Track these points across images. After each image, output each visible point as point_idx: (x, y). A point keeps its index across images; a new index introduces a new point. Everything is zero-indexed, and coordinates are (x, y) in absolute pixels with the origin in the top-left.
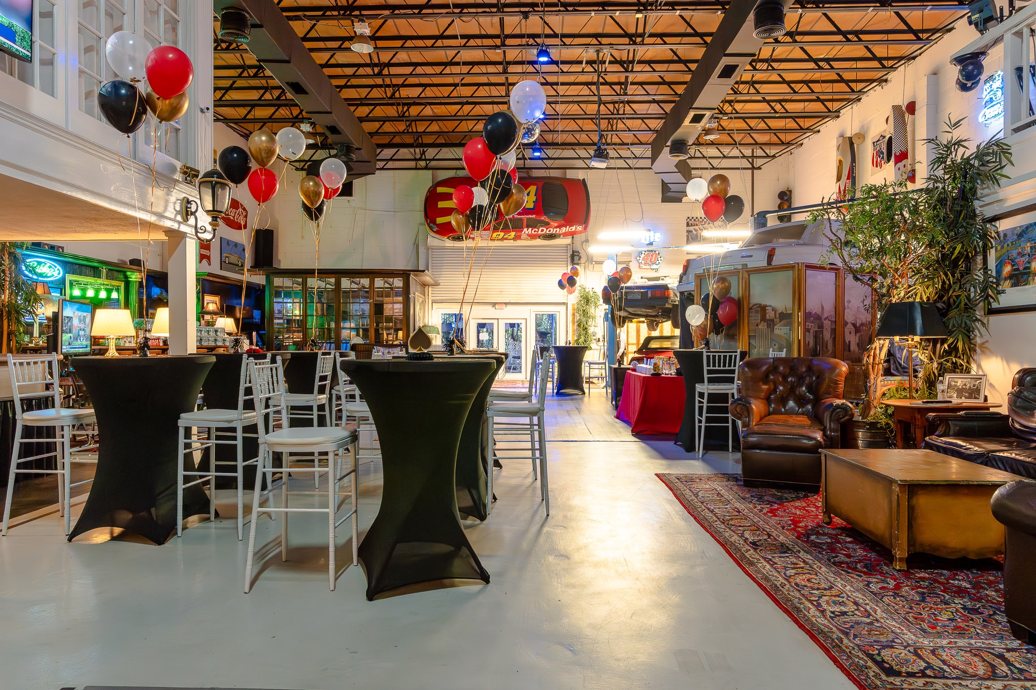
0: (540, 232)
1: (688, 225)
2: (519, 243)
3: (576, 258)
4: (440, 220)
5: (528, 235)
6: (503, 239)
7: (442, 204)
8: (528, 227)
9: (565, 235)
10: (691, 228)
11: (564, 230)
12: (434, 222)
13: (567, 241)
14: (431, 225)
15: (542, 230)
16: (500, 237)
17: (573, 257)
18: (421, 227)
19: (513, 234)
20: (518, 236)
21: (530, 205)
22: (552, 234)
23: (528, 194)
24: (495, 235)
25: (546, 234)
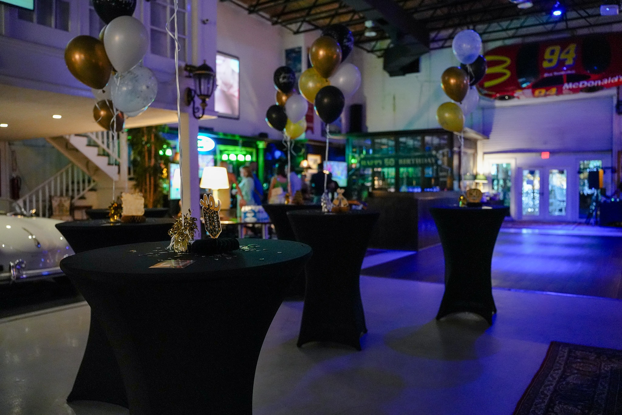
0: (581, 86)
2: (561, 98)
3: (621, 108)
4: (487, 84)
5: (570, 89)
6: (545, 95)
7: (488, 71)
8: (568, 82)
9: (609, 86)
11: (606, 82)
12: (483, 86)
13: (612, 91)
14: (479, 89)
15: (583, 84)
16: (543, 94)
17: (618, 106)
19: (554, 90)
20: (560, 92)
21: (570, 62)
22: (594, 87)
23: (568, 53)
24: (537, 92)
25: (587, 87)
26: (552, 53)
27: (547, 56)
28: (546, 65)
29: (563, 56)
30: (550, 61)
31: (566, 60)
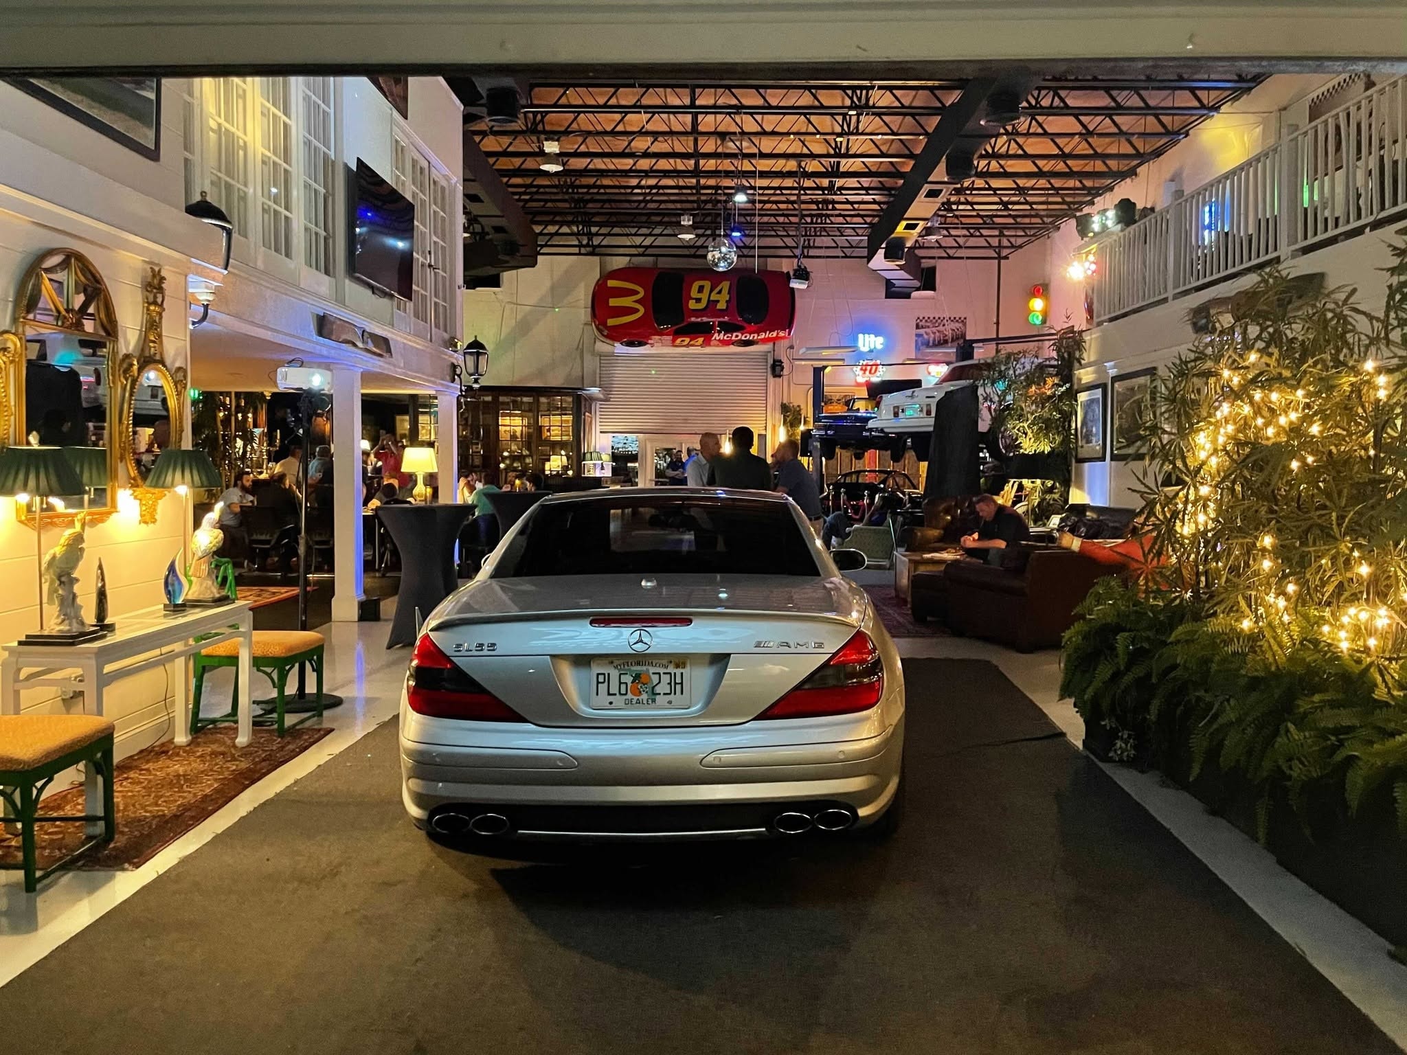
0: (733, 338)
1: (918, 327)
2: (708, 350)
3: (778, 369)
4: (611, 322)
5: (720, 341)
6: (688, 346)
7: (613, 302)
8: (720, 332)
9: (765, 341)
10: (922, 331)
11: (762, 336)
12: (605, 324)
13: (767, 347)
14: (601, 327)
15: (737, 336)
16: (686, 343)
17: (773, 367)
18: (586, 327)
19: (701, 340)
20: (707, 343)
21: (722, 306)
22: (748, 340)
23: (720, 292)
24: (678, 341)
25: (741, 340)
26: (701, 289)
27: (694, 293)
28: (692, 305)
29: (714, 297)
30: (698, 300)
31: (718, 301)
